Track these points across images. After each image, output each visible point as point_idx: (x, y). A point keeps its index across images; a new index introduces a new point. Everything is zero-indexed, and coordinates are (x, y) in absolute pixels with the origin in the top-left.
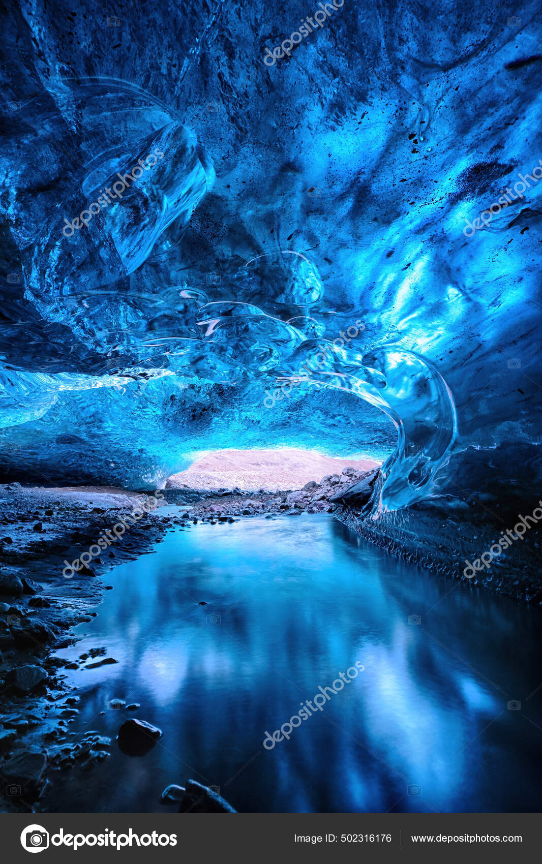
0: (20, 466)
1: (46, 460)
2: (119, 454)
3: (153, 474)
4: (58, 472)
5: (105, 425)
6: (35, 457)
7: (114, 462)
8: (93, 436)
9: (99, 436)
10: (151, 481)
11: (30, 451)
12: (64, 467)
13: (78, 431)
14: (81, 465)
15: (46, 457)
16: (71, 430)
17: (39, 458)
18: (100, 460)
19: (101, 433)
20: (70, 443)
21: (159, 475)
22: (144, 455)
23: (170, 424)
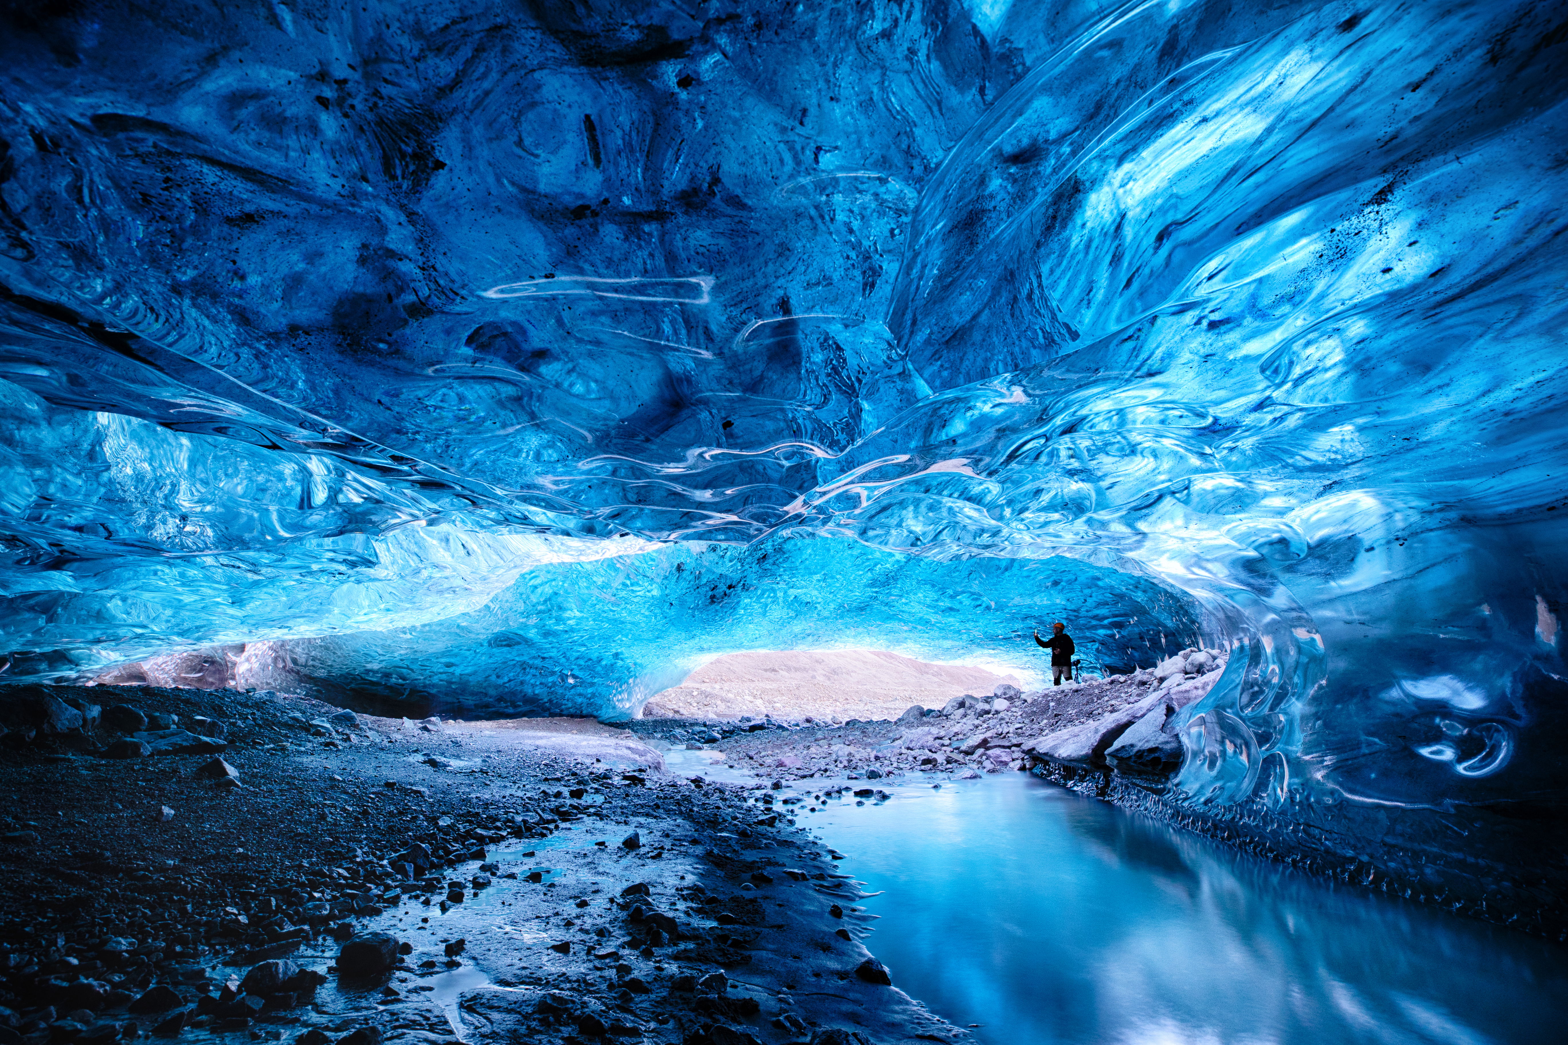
0: (425, 686)
1: (469, 675)
2: (582, 662)
3: (630, 694)
4: (486, 695)
5: (567, 614)
6: (451, 670)
7: (574, 677)
8: (547, 634)
9: (555, 634)
10: (628, 705)
11: (443, 660)
12: (497, 687)
13: (525, 626)
14: (522, 683)
15: (469, 670)
16: (514, 625)
17: (458, 671)
18: (553, 673)
19: (561, 627)
20: (508, 645)
21: (639, 694)
22: (620, 663)
23: (672, 612)
